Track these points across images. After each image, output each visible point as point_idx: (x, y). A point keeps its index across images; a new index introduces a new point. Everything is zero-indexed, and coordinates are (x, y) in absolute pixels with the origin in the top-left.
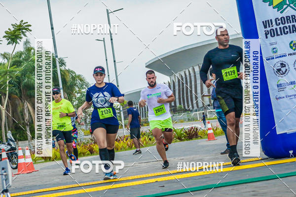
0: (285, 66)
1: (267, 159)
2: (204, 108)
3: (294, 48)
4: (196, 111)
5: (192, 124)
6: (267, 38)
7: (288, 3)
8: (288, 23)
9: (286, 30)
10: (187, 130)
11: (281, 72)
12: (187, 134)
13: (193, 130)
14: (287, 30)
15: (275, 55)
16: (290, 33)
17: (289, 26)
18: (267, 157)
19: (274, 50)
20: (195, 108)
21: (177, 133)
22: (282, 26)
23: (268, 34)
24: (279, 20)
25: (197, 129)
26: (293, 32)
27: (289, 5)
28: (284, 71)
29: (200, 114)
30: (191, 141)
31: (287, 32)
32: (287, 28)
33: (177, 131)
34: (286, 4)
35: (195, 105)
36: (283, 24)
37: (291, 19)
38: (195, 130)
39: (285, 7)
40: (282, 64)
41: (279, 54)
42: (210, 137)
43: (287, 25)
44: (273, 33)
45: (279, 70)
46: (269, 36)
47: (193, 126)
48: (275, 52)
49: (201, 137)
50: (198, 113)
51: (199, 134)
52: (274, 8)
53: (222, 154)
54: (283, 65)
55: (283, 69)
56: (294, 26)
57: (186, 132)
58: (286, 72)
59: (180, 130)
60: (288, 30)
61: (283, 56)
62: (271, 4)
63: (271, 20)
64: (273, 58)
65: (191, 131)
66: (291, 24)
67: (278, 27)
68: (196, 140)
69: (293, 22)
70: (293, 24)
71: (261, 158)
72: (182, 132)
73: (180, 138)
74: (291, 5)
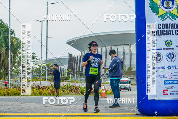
1: (140, 114)
3: (168, 45)
7: (168, 15)
8: (166, 28)
9: (164, 33)
16: (167, 35)
24: (161, 25)
26: (169, 35)
27: (168, 17)
31: (165, 34)
32: (165, 32)
33: (82, 88)
36: (163, 28)
37: (169, 26)
39: (166, 17)
41: (157, 47)
43: (165, 29)
52: (158, 17)
53: (110, 107)
56: (170, 31)
60: (166, 33)
61: (160, 49)
62: (157, 14)
66: (168, 29)
67: (159, 30)
69: (170, 28)
70: (170, 29)
71: (135, 114)
72: (85, 89)
73: (83, 93)
74: (170, 17)
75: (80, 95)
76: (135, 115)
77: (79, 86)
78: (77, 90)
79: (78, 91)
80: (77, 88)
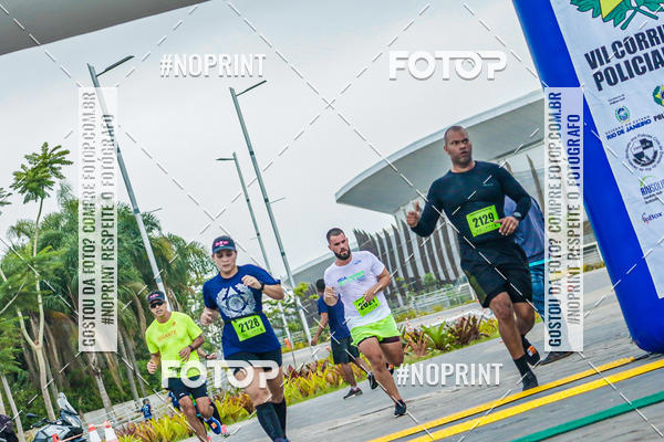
0: (651, 145)
1: (646, 356)
5: (463, 310)
6: (600, 89)
7: (634, 4)
8: (642, 48)
9: (640, 66)
10: (453, 327)
11: (644, 159)
12: (455, 335)
13: (465, 323)
14: (643, 65)
15: (624, 125)
16: (651, 69)
17: (646, 55)
18: (645, 353)
19: (622, 114)
21: (431, 336)
22: (629, 57)
23: (602, 79)
24: (620, 45)
25: (474, 320)
26: (657, 67)
27: (637, 9)
28: (651, 157)
30: (466, 348)
31: (644, 68)
32: (641, 61)
33: (432, 331)
34: (631, 8)
36: (630, 52)
37: (647, 39)
38: (471, 323)
39: (629, 13)
40: (644, 142)
41: (632, 120)
43: (640, 53)
44: (613, 76)
45: (639, 156)
46: (604, 84)
47: (466, 314)
48: (625, 118)
49: (487, 336)
51: (482, 330)
52: (604, 20)
54: (646, 143)
55: (649, 153)
56: (655, 53)
57: (452, 331)
58: (655, 157)
59: (437, 329)
60: (645, 64)
61: (643, 124)
62: (597, 12)
63: (603, 48)
64: (622, 132)
65: (462, 326)
67: (621, 62)
68: (479, 344)
69: (653, 45)
70: (654, 48)
71: (632, 358)
72: (443, 332)
73: (440, 347)
74: (643, 8)
75: (433, 355)
76: (633, 361)
77: (422, 326)
78: (419, 342)
79: (424, 345)
80: (416, 336)
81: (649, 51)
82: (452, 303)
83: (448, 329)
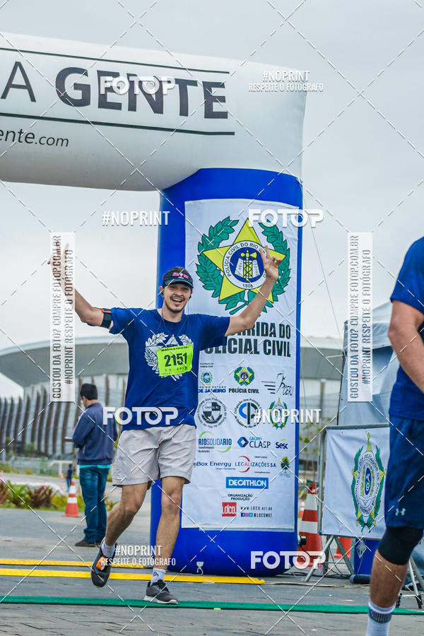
0: (219, 409)
2: (73, 455)
3: (241, 380)
4: (59, 458)
5: (46, 481)
7: (246, 299)
9: (233, 346)
10: (33, 491)
11: (210, 418)
12: (32, 498)
13: (42, 492)
14: (235, 346)
15: (205, 386)
16: (240, 352)
17: (241, 340)
19: (207, 377)
20: (58, 453)
25: (50, 492)
26: (246, 352)
27: (247, 303)
28: (215, 418)
29: (64, 465)
30: (36, 511)
31: (235, 349)
32: (235, 343)
33: (15, 488)
34: (243, 300)
35: (59, 448)
38: (47, 493)
39: (240, 304)
40: (214, 404)
41: (213, 385)
42: (70, 511)
45: (207, 414)
47: (46, 484)
48: (207, 381)
49: (55, 507)
50: (61, 462)
51: (53, 501)
52: (220, 302)
54: (216, 406)
55: (215, 414)
56: (248, 341)
57: (30, 494)
58: (218, 419)
59: (19, 488)
60: (237, 346)
61: (219, 391)
62: (217, 294)
64: (202, 391)
65: (39, 492)
68: (46, 511)
69: (249, 334)
70: (249, 337)
72: (23, 492)
73: (16, 502)
75: (9, 507)
77: (9, 482)
78: (2, 493)
79: (5, 496)
81: (244, 338)
82: (42, 472)
83: (28, 491)
